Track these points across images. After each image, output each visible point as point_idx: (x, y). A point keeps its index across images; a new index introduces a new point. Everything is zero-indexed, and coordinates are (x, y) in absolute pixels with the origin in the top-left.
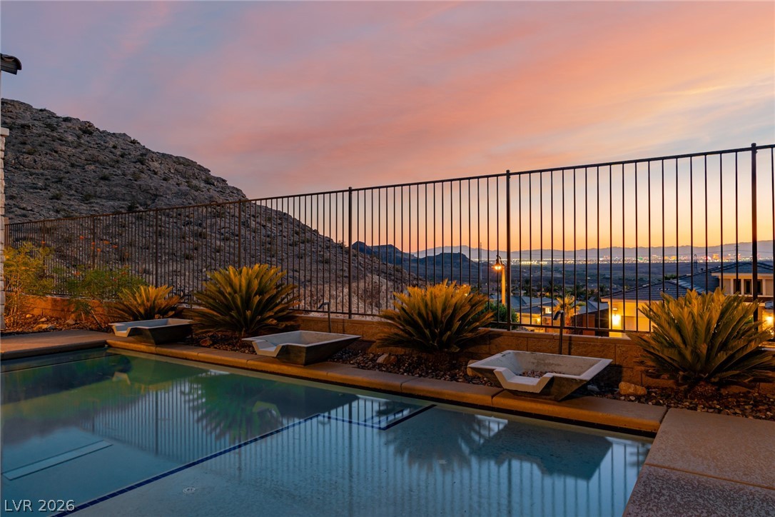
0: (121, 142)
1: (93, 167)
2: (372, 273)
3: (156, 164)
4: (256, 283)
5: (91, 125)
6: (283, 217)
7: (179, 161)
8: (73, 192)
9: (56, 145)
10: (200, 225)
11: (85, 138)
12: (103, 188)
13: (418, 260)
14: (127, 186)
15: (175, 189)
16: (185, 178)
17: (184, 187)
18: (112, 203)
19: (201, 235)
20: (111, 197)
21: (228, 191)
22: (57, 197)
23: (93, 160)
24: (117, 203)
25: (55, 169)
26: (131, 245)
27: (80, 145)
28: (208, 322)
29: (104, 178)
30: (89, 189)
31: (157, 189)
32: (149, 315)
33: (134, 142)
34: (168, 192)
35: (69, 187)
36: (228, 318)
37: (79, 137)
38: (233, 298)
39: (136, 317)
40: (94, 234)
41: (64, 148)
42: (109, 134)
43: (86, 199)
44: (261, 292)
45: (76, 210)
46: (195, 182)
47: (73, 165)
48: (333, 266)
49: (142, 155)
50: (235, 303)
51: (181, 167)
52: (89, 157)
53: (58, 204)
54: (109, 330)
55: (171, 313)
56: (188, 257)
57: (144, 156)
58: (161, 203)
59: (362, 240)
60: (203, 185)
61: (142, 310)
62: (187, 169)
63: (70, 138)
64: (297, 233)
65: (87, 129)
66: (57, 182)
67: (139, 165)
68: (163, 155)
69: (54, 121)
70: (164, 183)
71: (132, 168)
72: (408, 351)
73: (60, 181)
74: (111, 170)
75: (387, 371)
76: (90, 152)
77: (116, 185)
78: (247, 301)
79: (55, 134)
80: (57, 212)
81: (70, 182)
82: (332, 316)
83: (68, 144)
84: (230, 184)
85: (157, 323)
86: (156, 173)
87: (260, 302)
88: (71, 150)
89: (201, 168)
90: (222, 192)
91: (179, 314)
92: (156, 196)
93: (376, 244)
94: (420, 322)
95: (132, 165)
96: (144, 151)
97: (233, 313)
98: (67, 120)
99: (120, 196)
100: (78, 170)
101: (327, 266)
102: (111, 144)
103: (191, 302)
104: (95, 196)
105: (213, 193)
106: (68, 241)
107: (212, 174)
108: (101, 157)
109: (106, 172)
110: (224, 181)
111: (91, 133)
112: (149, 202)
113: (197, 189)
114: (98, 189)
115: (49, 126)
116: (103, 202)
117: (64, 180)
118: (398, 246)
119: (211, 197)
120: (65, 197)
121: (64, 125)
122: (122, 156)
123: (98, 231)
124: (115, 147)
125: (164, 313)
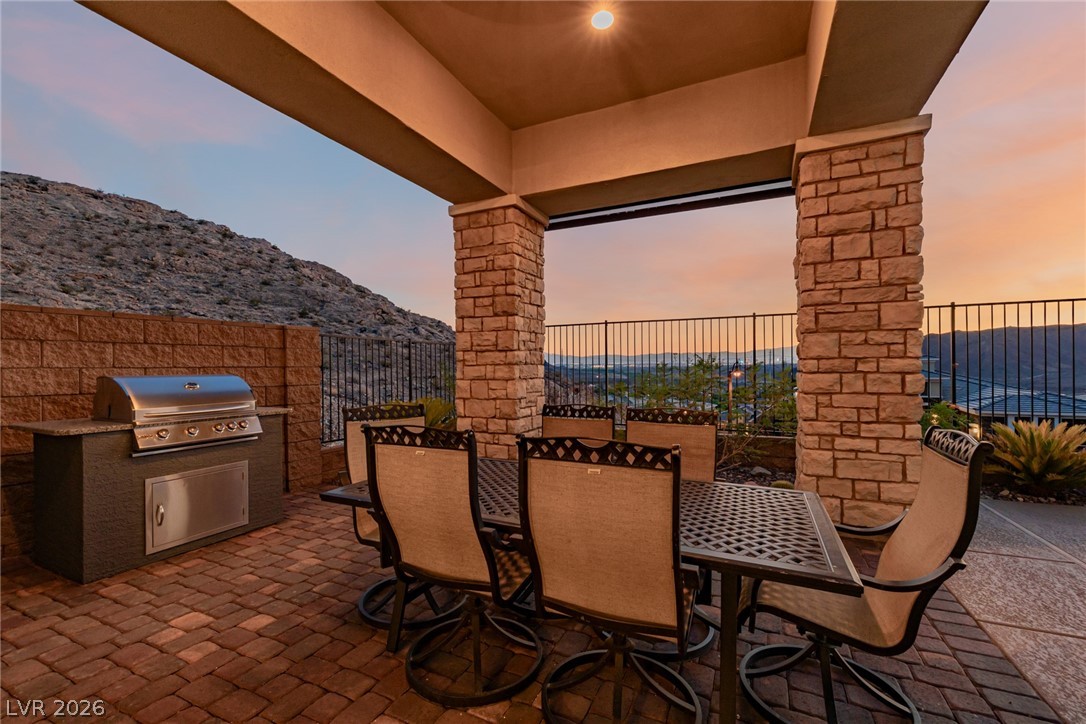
0: (264, 249)
1: (249, 272)
3: (307, 271)
5: (227, 229)
8: (238, 297)
9: (202, 247)
10: (375, 332)
11: (228, 241)
12: (267, 293)
14: (292, 291)
18: (280, 309)
20: (278, 302)
22: (224, 302)
23: (246, 265)
24: (286, 309)
25: (210, 273)
27: (226, 248)
29: (265, 283)
30: (254, 294)
31: (323, 295)
33: (275, 248)
34: (335, 298)
35: (232, 291)
37: (222, 241)
41: (212, 251)
42: (249, 239)
43: (253, 304)
47: (227, 269)
49: (290, 261)
52: (241, 262)
53: (228, 309)
57: (292, 262)
58: (330, 310)
63: (213, 241)
65: (226, 234)
66: (218, 286)
67: (292, 271)
69: (189, 224)
71: (289, 274)
73: (220, 285)
74: (268, 275)
76: (240, 256)
77: (281, 291)
79: (196, 237)
81: (232, 287)
83: (214, 247)
86: (312, 280)
88: (220, 254)
92: (323, 302)
95: (286, 271)
96: (289, 258)
98: (201, 222)
99: (287, 302)
100: (235, 274)
102: (256, 249)
104: (262, 302)
108: (252, 262)
109: (264, 277)
111: (231, 237)
112: (318, 309)
114: (263, 294)
115: (187, 228)
116: (272, 307)
117: (225, 284)
119: (377, 304)
120: (232, 302)
121: (201, 228)
122: (272, 261)
124: (260, 252)
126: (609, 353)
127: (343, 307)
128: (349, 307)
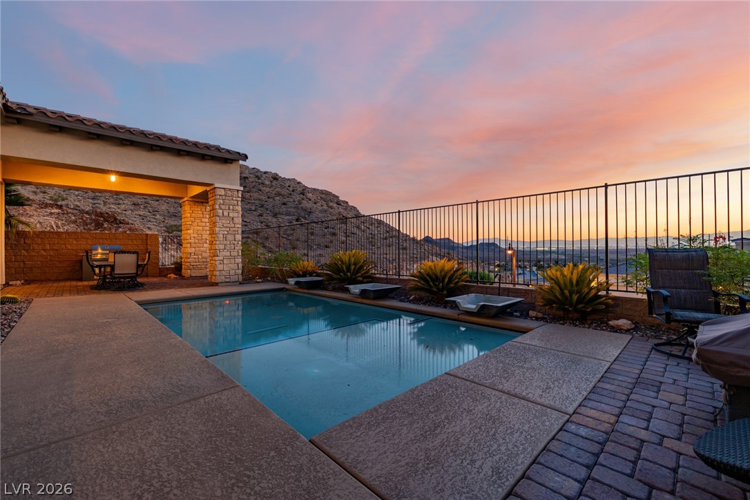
0: (292, 184)
1: (278, 198)
2: (432, 255)
3: (310, 195)
4: (353, 260)
5: (277, 175)
6: (380, 222)
7: (322, 192)
8: (268, 212)
9: (260, 187)
11: (275, 182)
12: (284, 209)
13: (463, 247)
14: (295, 208)
15: (320, 208)
16: (325, 201)
17: (325, 207)
18: (288, 217)
19: (334, 234)
20: (288, 214)
21: (349, 208)
22: (261, 215)
23: (279, 194)
24: (290, 217)
25: (260, 200)
26: (297, 240)
27: (272, 186)
28: (330, 278)
29: (284, 204)
30: (277, 210)
32: (304, 275)
33: (299, 183)
34: (317, 210)
35: (267, 209)
36: (339, 276)
37: (271, 182)
38: (342, 267)
39: (298, 276)
40: (279, 234)
41: (264, 188)
42: (286, 179)
43: (275, 215)
44: (355, 264)
45: (270, 222)
46: (331, 204)
47: (268, 197)
48: (408, 251)
49: (303, 190)
50: (343, 269)
51: (323, 196)
52: (277, 193)
53: (262, 219)
54: (287, 282)
55: (314, 275)
56: (327, 247)
57: (304, 191)
58: (313, 217)
59: (430, 235)
60: (335, 205)
61: (301, 273)
62: (327, 197)
63: (267, 183)
64: (388, 232)
65: (275, 177)
67: (301, 196)
68: (314, 189)
69: (259, 174)
70: (315, 206)
71: (297, 197)
72: (427, 294)
73: (262, 206)
74: (287, 199)
75: (413, 303)
76: (277, 189)
77: (290, 208)
78: (348, 269)
79: (260, 181)
80: (262, 223)
82: (401, 277)
83: (266, 186)
84: (350, 204)
85: (308, 279)
86: (310, 200)
87: (354, 269)
88: (268, 190)
89: (334, 196)
90: (346, 209)
91: (318, 275)
92: (310, 212)
93: (438, 237)
94: (429, 279)
95: (298, 196)
96: (304, 188)
97: (341, 274)
98: (265, 173)
99: (292, 213)
100: (271, 200)
101: (405, 251)
102: (288, 185)
103: (323, 269)
104: (280, 214)
105: (341, 210)
106: (267, 238)
107: (340, 199)
108: (283, 192)
109: (285, 200)
110: (347, 202)
111: (277, 179)
112: (307, 216)
113: (332, 208)
114: (281, 210)
115: (257, 177)
116: (284, 217)
118: (451, 238)
119: (340, 212)
120: (265, 215)
121: (264, 176)
122: (293, 191)
123: (281, 233)
124: (289, 186)
125: (311, 274)
126: (479, 238)
127: (320, 215)
128: (323, 215)
